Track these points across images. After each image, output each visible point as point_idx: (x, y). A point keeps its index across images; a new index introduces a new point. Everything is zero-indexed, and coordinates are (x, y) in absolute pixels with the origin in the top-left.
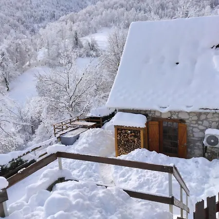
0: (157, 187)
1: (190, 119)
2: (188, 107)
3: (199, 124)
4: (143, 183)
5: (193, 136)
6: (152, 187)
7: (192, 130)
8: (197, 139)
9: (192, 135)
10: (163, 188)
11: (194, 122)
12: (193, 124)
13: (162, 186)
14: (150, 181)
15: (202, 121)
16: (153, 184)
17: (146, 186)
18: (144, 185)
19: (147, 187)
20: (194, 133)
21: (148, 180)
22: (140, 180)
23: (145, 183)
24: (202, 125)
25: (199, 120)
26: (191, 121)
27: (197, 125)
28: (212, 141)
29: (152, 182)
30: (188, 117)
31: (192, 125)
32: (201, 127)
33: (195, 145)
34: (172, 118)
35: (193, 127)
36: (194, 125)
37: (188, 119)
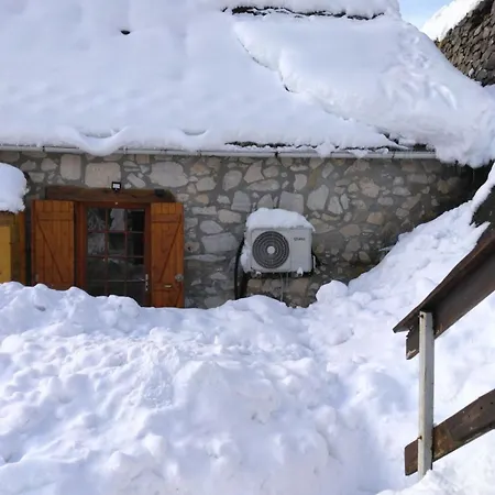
0: (145, 403)
1: (191, 189)
2: (188, 133)
3: (220, 207)
4: (50, 404)
5: (202, 251)
6: (113, 408)
7: (197, 229)
8: (214, 259)
9: (196, 247)
10: (180, 401)
11: (204, 199)
12: (201, 205)
13: (170, 395)
14: (97, 384)
15: (231, 194)
16: (110, 396)
17: (71, 414)
18: (60, 411)
19: (79, 419)
20: (205, 240)
21: (81, 382)
22: (28, 395)
23: (65, 401)
24: (228, 207)
25: (219, 190)
26: (192, 196)
27: (212, 211)
28: (271, 250)
29: (104, 387)
30: (183, 181)
31: (196, 210)
32: (227, 216)
33: (206, 283)
34: (127, 186)
35: (201, 217)
36: (205, 211)
37: (184, 189)
